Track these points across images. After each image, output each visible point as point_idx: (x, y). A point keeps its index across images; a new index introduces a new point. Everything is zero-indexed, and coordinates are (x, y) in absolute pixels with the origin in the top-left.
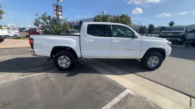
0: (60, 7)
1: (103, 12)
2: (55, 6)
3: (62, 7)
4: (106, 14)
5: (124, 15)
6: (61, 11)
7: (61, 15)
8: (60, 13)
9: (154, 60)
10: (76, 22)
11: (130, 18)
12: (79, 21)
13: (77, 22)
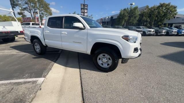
0: (86, 6)
1: (132, 4)
2: (82, 5)
3: (87, 5)
4: (134, 7)
5: (164, 4)
6: (87, 9)
7: (87, 12)
8: (86, 11)
9: (106, 60)
10: (107, 17)
11: (175, 7)
12: (110, 17)
13: (109, 17)
